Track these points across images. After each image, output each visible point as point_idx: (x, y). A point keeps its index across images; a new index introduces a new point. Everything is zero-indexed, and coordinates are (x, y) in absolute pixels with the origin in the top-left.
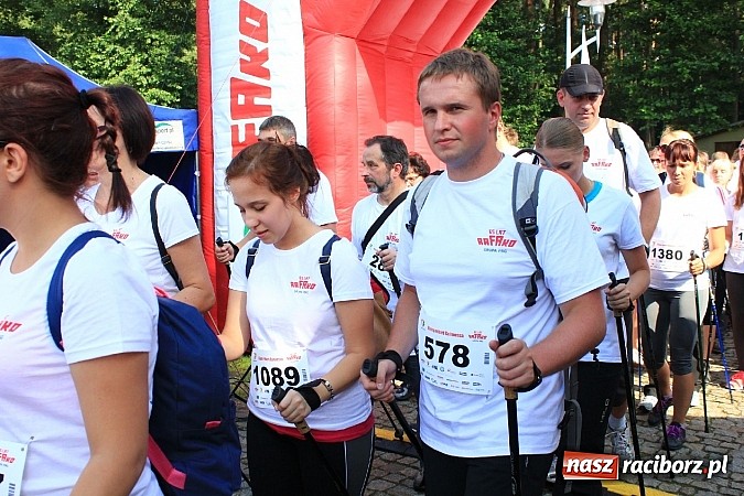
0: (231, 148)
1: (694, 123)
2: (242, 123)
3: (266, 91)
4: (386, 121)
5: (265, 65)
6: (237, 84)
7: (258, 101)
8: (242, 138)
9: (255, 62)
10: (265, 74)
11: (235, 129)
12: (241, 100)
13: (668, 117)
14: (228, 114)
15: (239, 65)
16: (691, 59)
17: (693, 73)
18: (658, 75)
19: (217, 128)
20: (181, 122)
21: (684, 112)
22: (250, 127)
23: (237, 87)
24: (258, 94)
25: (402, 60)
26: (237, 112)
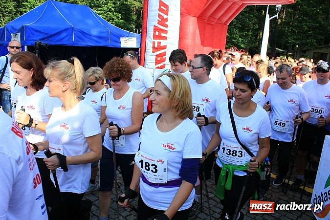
0: (152, 49)
1: (307, 45)
2: (156, 41)
3: (166, 32)
4: (204, 46)
5: (166, 23)
6: (156, 28)
7: (163, 35)
8: (156, 46)
9: (163, 21)
10: (166, 26)
11: (154, 43)
12: (157, 33)
13: (298, 42)
14: (152, 37)
15: (157, 22)
16: (309, 22)
17: (309, 27)
18: (297, 27)
19: (148, 41)
20: (136, 38)
21: (304, 41)
22: (159, 43)
23: (156, 29)
24: (163, 32)
25: (212, 25)
26: (155, 37)
